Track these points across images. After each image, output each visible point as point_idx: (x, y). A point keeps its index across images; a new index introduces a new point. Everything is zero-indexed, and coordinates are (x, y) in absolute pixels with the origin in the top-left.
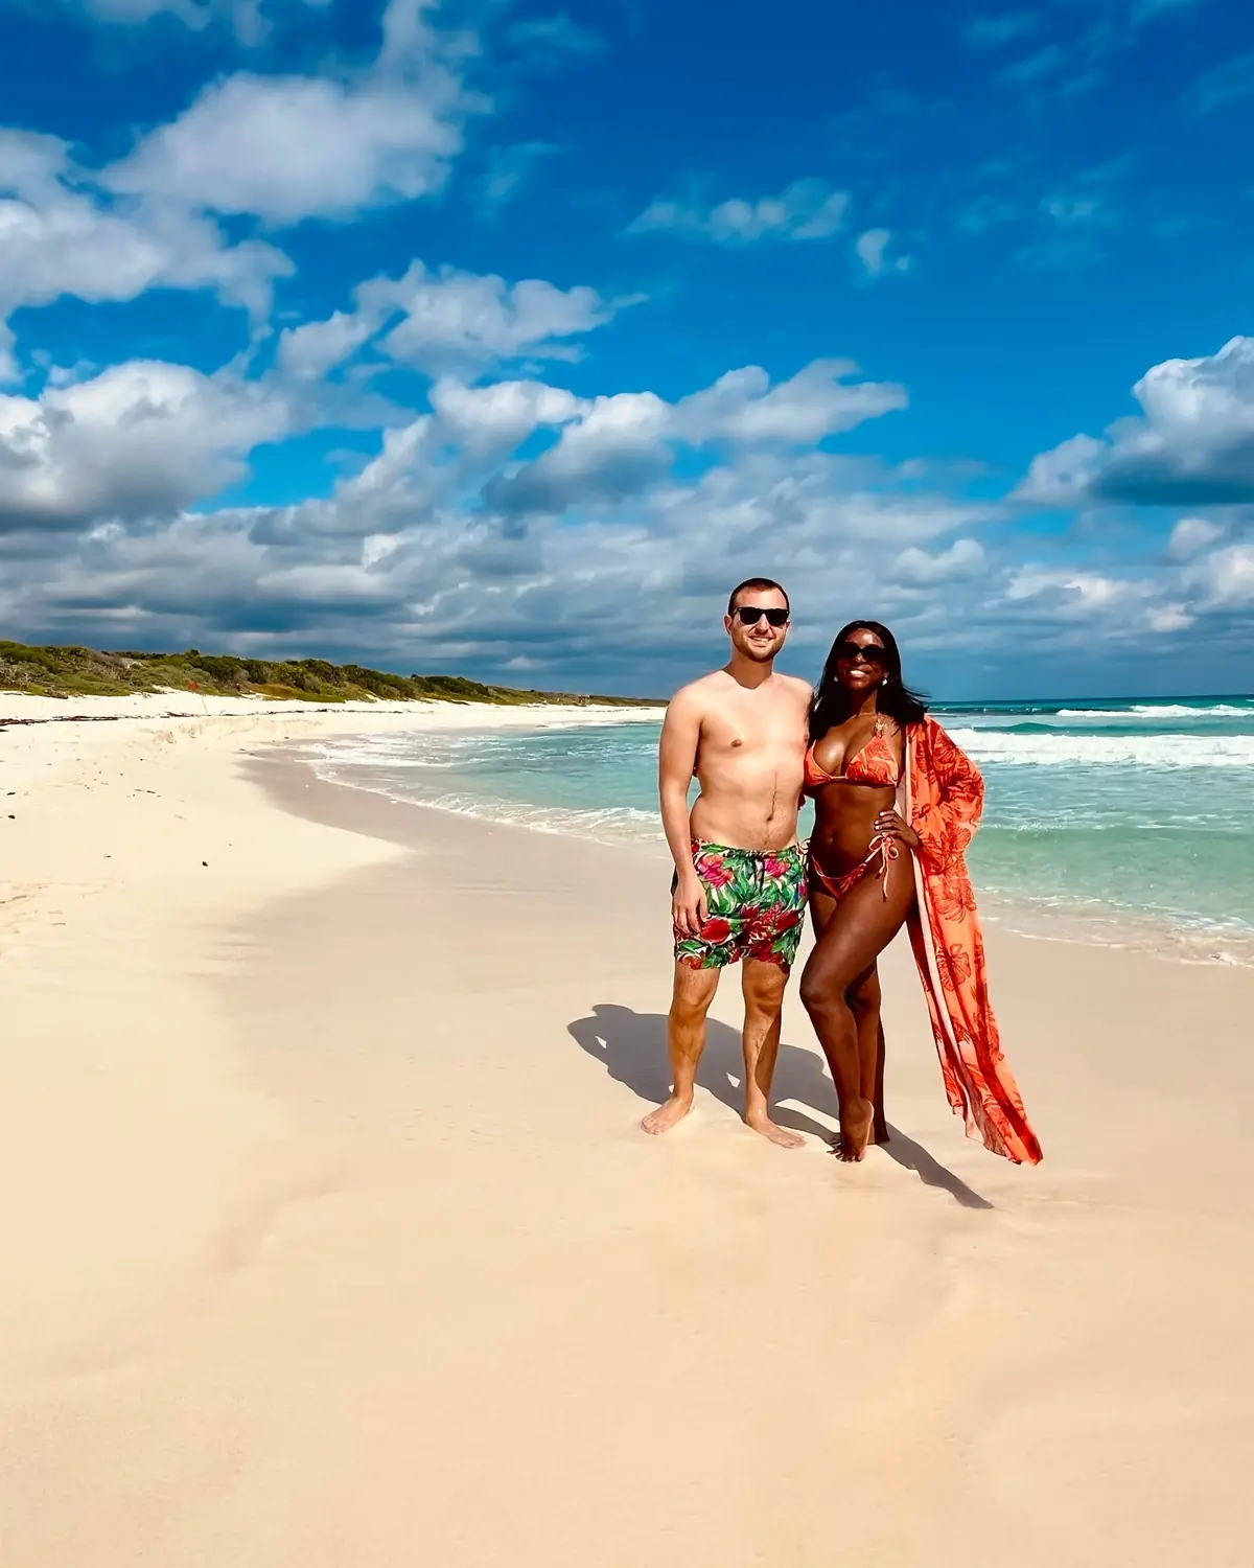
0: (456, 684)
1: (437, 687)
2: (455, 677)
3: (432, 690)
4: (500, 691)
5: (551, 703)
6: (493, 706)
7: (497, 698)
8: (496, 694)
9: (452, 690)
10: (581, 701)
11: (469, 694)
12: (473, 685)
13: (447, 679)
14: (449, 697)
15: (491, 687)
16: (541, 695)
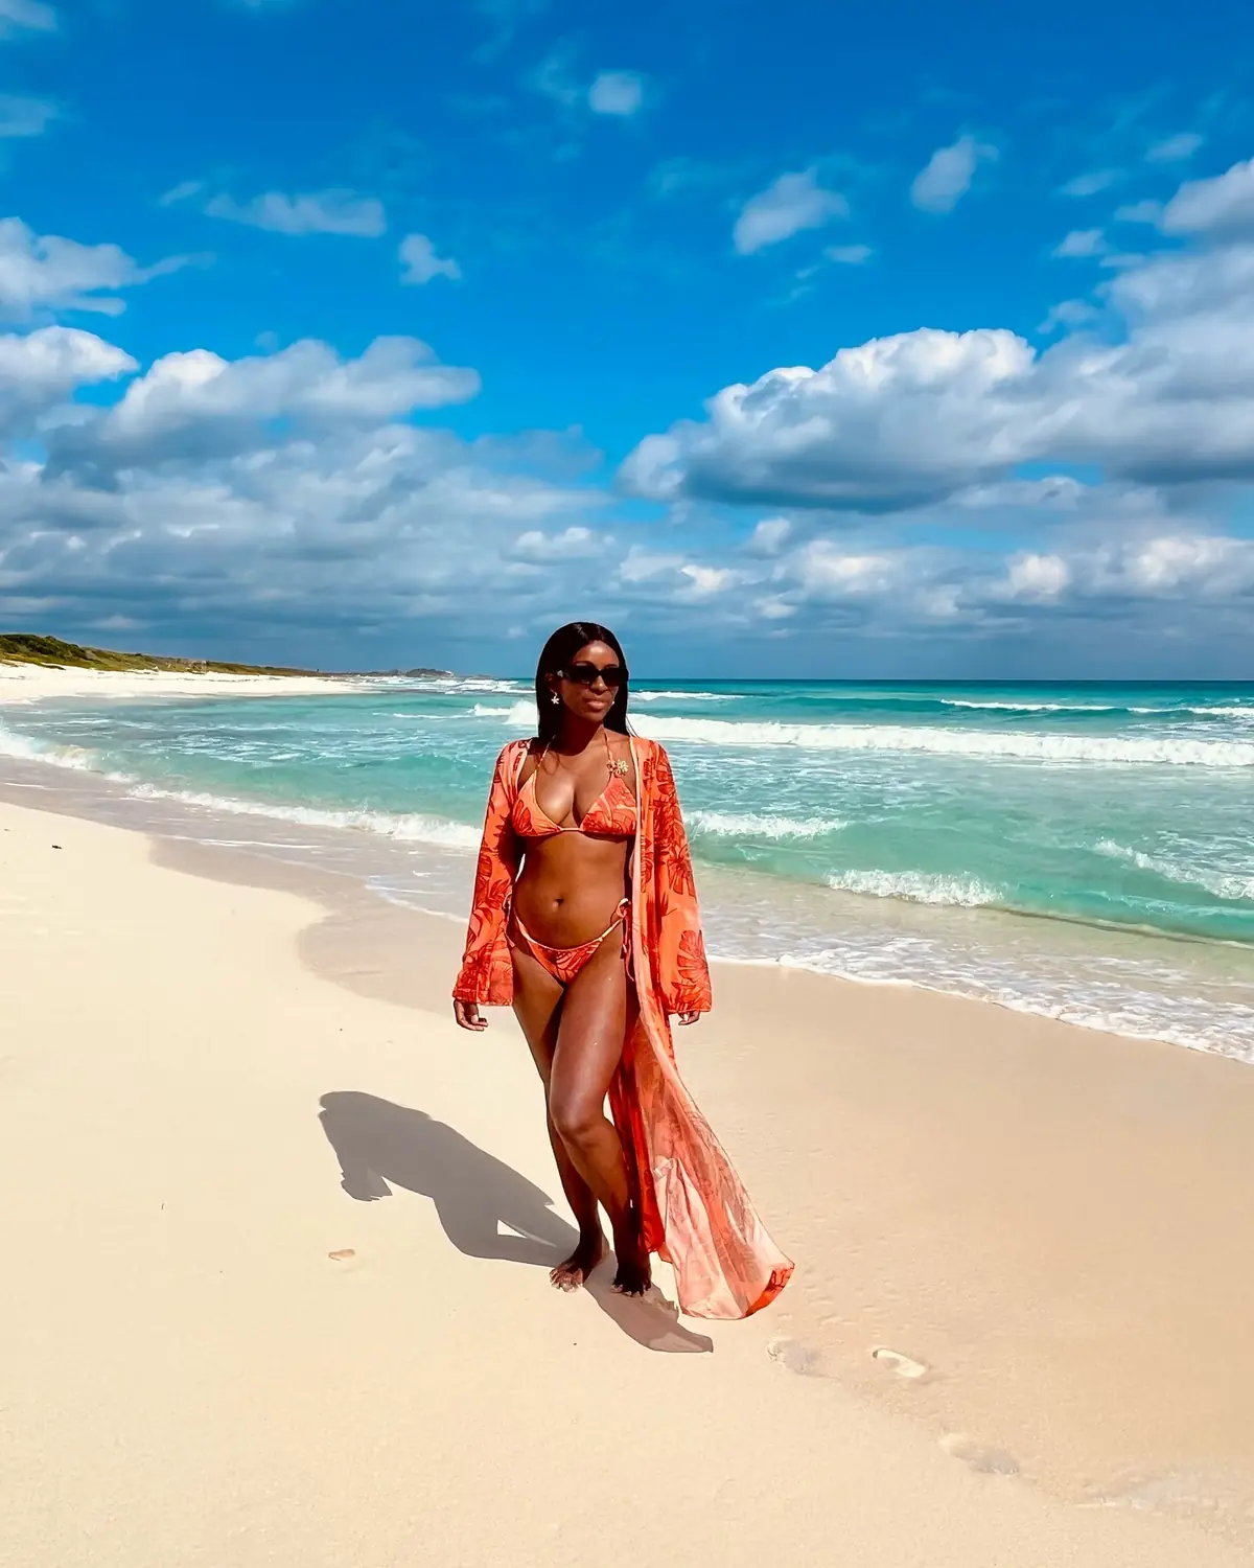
0: (45, 645)
1: (23, 648)
2: (43, 636)
3: (16, 651)
4: (99, 653)
5: (164, 670)
6: (93, 672)
7: (97, 662)
8: (95, 658)
9: (40, 651)
10: (196, 668)
11: (62, 657)
12: (66, 646)
13: (35, 638)
14: (36, 659)
15: (88, 649)
16: (148, 659)
